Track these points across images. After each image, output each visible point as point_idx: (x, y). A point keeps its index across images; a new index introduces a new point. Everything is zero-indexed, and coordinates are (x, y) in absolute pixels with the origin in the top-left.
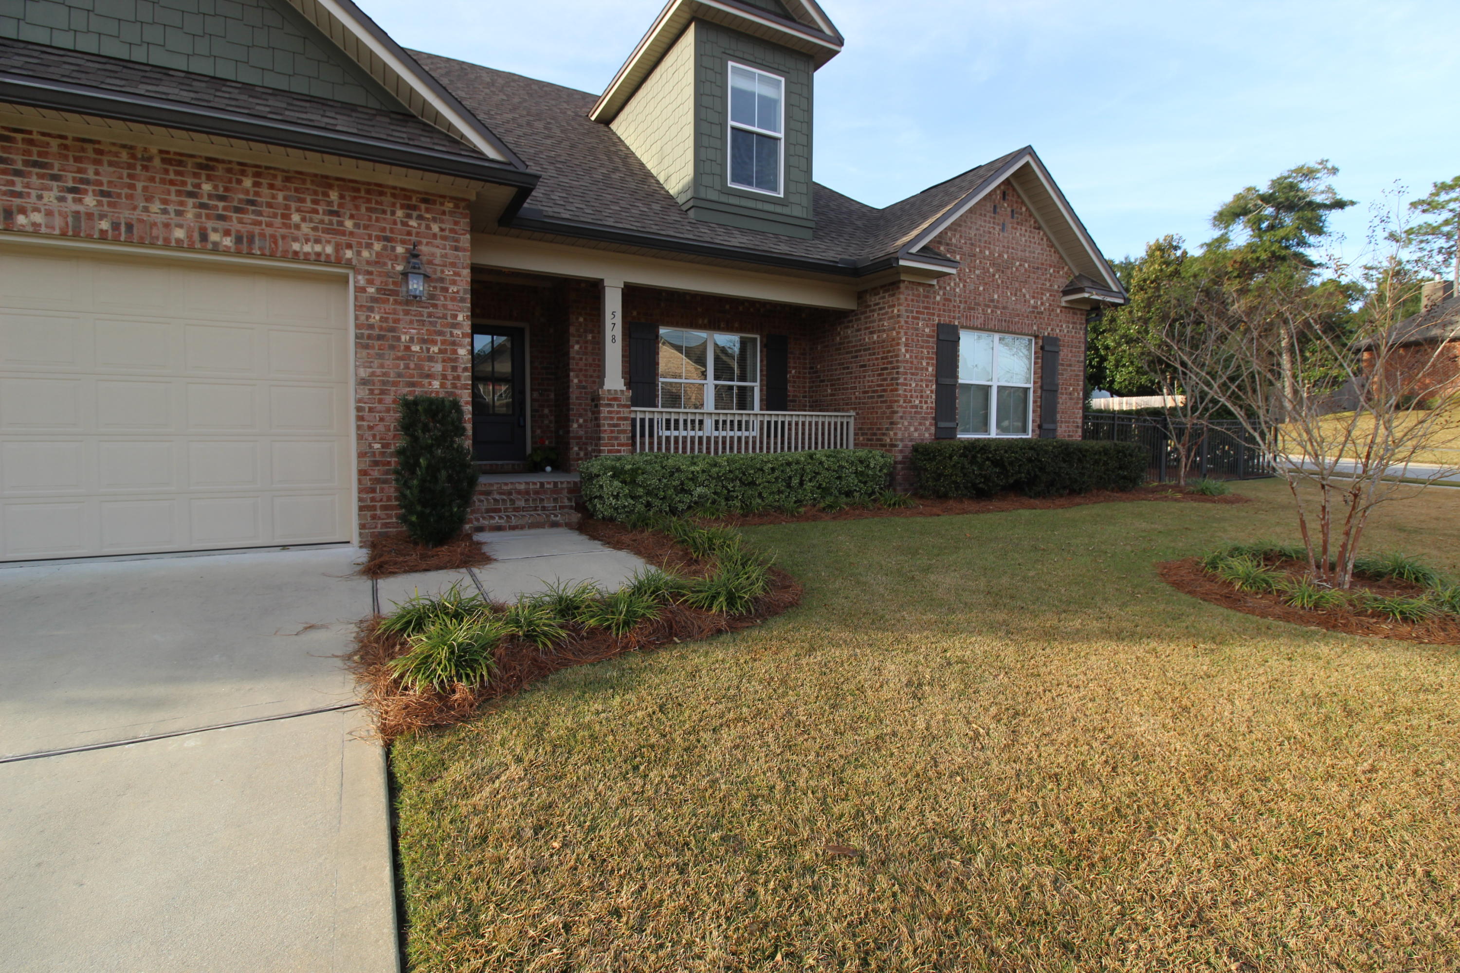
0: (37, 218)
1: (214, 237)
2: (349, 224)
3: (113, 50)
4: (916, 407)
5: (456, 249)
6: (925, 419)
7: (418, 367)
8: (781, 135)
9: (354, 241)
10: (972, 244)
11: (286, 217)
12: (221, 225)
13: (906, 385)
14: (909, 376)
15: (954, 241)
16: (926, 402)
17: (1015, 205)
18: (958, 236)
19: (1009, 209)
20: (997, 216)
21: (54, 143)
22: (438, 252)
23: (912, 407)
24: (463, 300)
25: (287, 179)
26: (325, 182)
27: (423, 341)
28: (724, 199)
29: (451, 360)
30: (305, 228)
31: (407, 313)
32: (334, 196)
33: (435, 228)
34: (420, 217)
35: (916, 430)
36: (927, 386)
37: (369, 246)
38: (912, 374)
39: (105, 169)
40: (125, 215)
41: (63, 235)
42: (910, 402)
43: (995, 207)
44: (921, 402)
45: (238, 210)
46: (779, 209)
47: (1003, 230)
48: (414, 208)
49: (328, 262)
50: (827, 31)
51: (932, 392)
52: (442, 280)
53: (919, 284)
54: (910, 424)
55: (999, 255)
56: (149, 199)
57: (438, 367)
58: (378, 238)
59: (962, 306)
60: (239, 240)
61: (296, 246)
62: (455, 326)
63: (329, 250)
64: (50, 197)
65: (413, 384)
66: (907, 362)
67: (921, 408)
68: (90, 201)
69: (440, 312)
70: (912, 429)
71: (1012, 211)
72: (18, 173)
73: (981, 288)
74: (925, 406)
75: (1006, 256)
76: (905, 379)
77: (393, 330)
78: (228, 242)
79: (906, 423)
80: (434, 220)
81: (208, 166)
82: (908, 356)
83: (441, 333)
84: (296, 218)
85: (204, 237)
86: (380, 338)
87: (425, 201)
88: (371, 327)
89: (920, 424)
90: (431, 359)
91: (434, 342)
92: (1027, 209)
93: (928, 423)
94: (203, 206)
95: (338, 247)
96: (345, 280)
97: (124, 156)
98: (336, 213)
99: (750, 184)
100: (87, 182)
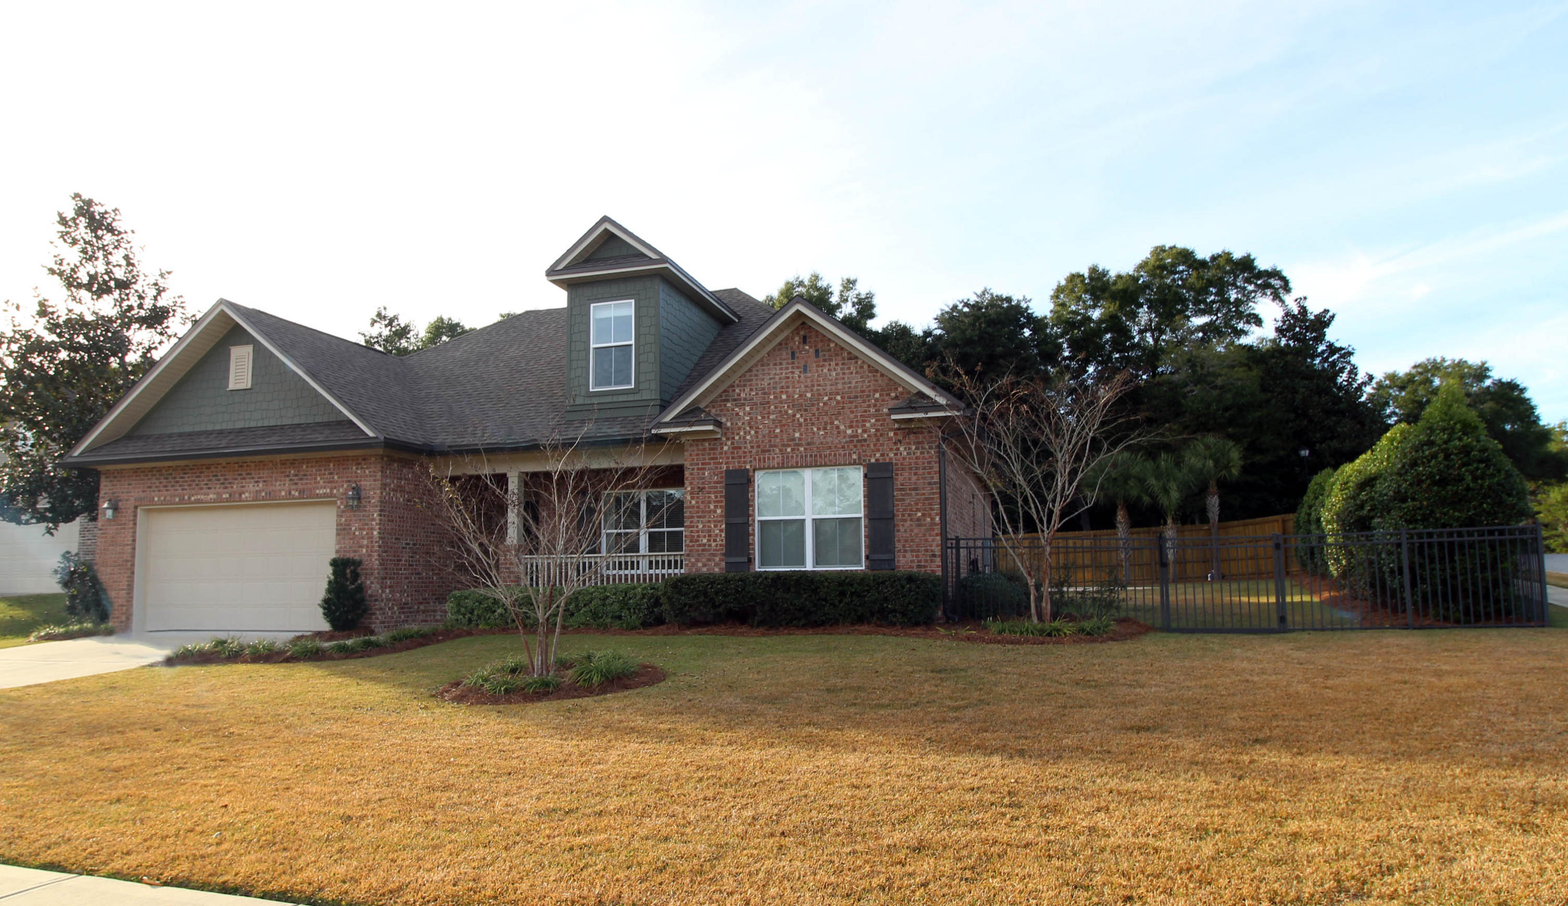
0: (247, 495)
1: (293, 493)
2: (336, 477)
3: (272, 423)
4: (705, 545)
5: (375, 480)
6: (714, 555)
7: (358, 543)
8: (632, 342)
9: (336, 485)
10: (765, 393)
11: (316, 479)
12: (295, 487)
13: (693, 527)
14: (696, 519)
15: (743, 395)
16: (715, 541)
17: (820, 345)
18: (747, 390)
19: (812, 351)
20: (796, 361)
21: (253, 465)
22: (368, 483)
23: (699, 545)
24: (376, 506)
25: (317, 462)
26: (329, 460)
27: (360, 529)
28: (588, 401)
29: (370, 537)
30: (321, 482)
31: (355, 516)
32: (331, 465)
33: (367, 472)
34: (362, 468)
35: (704, 565)
36: (715, 526)
37: (342, 486)
38: (699, 517)
39: (266, 471)
40: (270, 488)
41: (253, 500)
42: (698, 541)
43: (793, 354)
44: (709, 540)
45: (301, 479)
46: (631, 398)
47: (805, 369)
48: (360, 464)
49: (328, 497)
50: (654, 256)
51: (721, 531)
52: (369, 497)
53: (704, 440)
54: (697, 560)
55: (801, 396)
56: (276, 481)
57: (365, 542)
58: (346, 482)
59: (754, 451)
60: (300, 493)
61: (317, 491)
62: (373, 520)
63: (328, 491)
64: (251, 485)
65: (355, 551)
66: (693, 507)
67: (710, 545)
68: (261, 485)
69: (367, 514)
70: (700, 565)
71: (817, 351)
72: (244, 479)
73: (778, 431)
74: (714, 544)
75: (809, 395)
76: (691, 522)
77: (349, 525)
78: (297, 494)
79: (693, 560)
80: (367, 468)
81: (293, 463)
82: (693, 502)
83: (367, 524)
84: (319, 478)
85: (290, 493)
86: (344, 529)
87: (364, 459)
88: (341, 525)
89: (709, 560)
90: (363, 538)
91: (364, 529)
92: (836, 344)
93: (717, 559)
94: (291, 480)
95: (332, 489)
96: (335, 502)
97: (271, 465)
98: (331, 474)
99: (610, 384)
100: (260, 478)
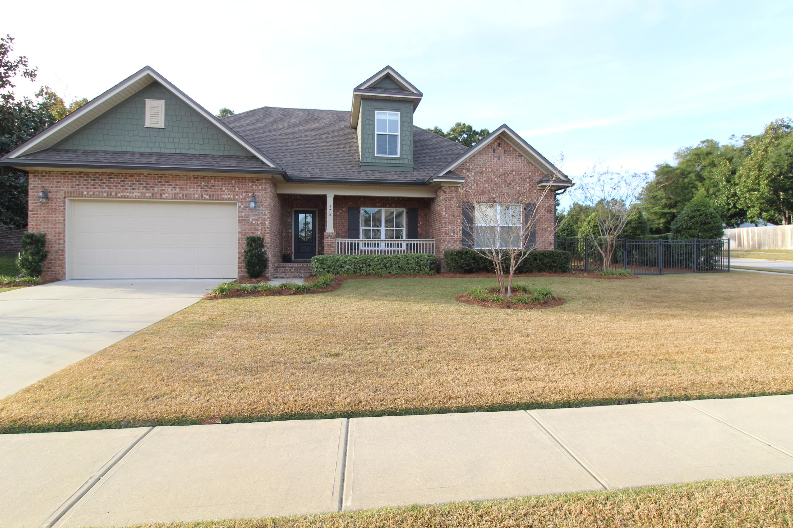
0: (167, 195)
1: (204, 196)
2: (237, 189)
3: (184, 152)
4: (452, 236)
5: (266, 193)
6: (456, 241)
7: (255, 228)
8: (399, 134)
9: (238, 193)
10: (481, 167)
11: (221, 189)
12: (206, 193)
13: (446, 227)
14: (447, 224)
15: (471, 167)
16: (457, 234)
17: (506, 148)
18: (473, 165)
19: (502, 150)
20: (495, 154)
21: (171, 177)
22: (261, 194)
23: (449, 236)
24: (267, 208)
25: (222, 179)
26: (231, 178)
27: (256, 220)
28: (374, 161)
29: (264, 225)
30: (226, 191)
31: (252, 212)
32: (233, 182)
33: (260, 187)
34: (256, 185)
35: (452, 246)
36: (457, 228)
37: (242, 194)
38: (449, 223)
39: (181, 181)
40: (185, 192)
41: (172, 199)
42: (448, 234)
43: (494, 150)
44: (454, 234)
45: (210, 188)
46: (398, 162)
47: (499, 159)
48: (254, 182)
49: (231, 200)
50: (415, 92)
51: (460, 230)
52: (261, 202)
53: (452, 186)
54: (448, 243)
55: (497, 170)
56: (190, 188)
57: (260, 228)
58: (244, 192)
59: (476, 194)
60: (210, 196)
61: (224, 196)
62: (265, 215)
63: (232, 196)
64: (169, 190)
65: (253, 233)
66: (446, 218)
67: (454, 237)
68: (178, 190)
69: (261, 211)
70: (450, 245)
71: (505, 151)
72: (163, 185)
73: (487, 185)
74: (456, 236)
75: (501, 170)
76: (446, 225)
77: (248, 217)
78: (208, 197)
79: (446, 243)
80: (260, 185)
81: (203, 178)
82: (447, 216)
83: (261, 218)
84: (224, 189)
85: (202, 196)
86: (244, 220)
87: (257, 180)
88: (242, 217)
89: (454, 243)
90: (258, 225)
91: (259, 220)
92: (513, 149)
93: (458, 243)
94: (202, 188)
95: (234, 196)
96: (236, 204)
97: (185, 178)
98: (234, 186)
99: (385, 154)
100: (177, 185)
